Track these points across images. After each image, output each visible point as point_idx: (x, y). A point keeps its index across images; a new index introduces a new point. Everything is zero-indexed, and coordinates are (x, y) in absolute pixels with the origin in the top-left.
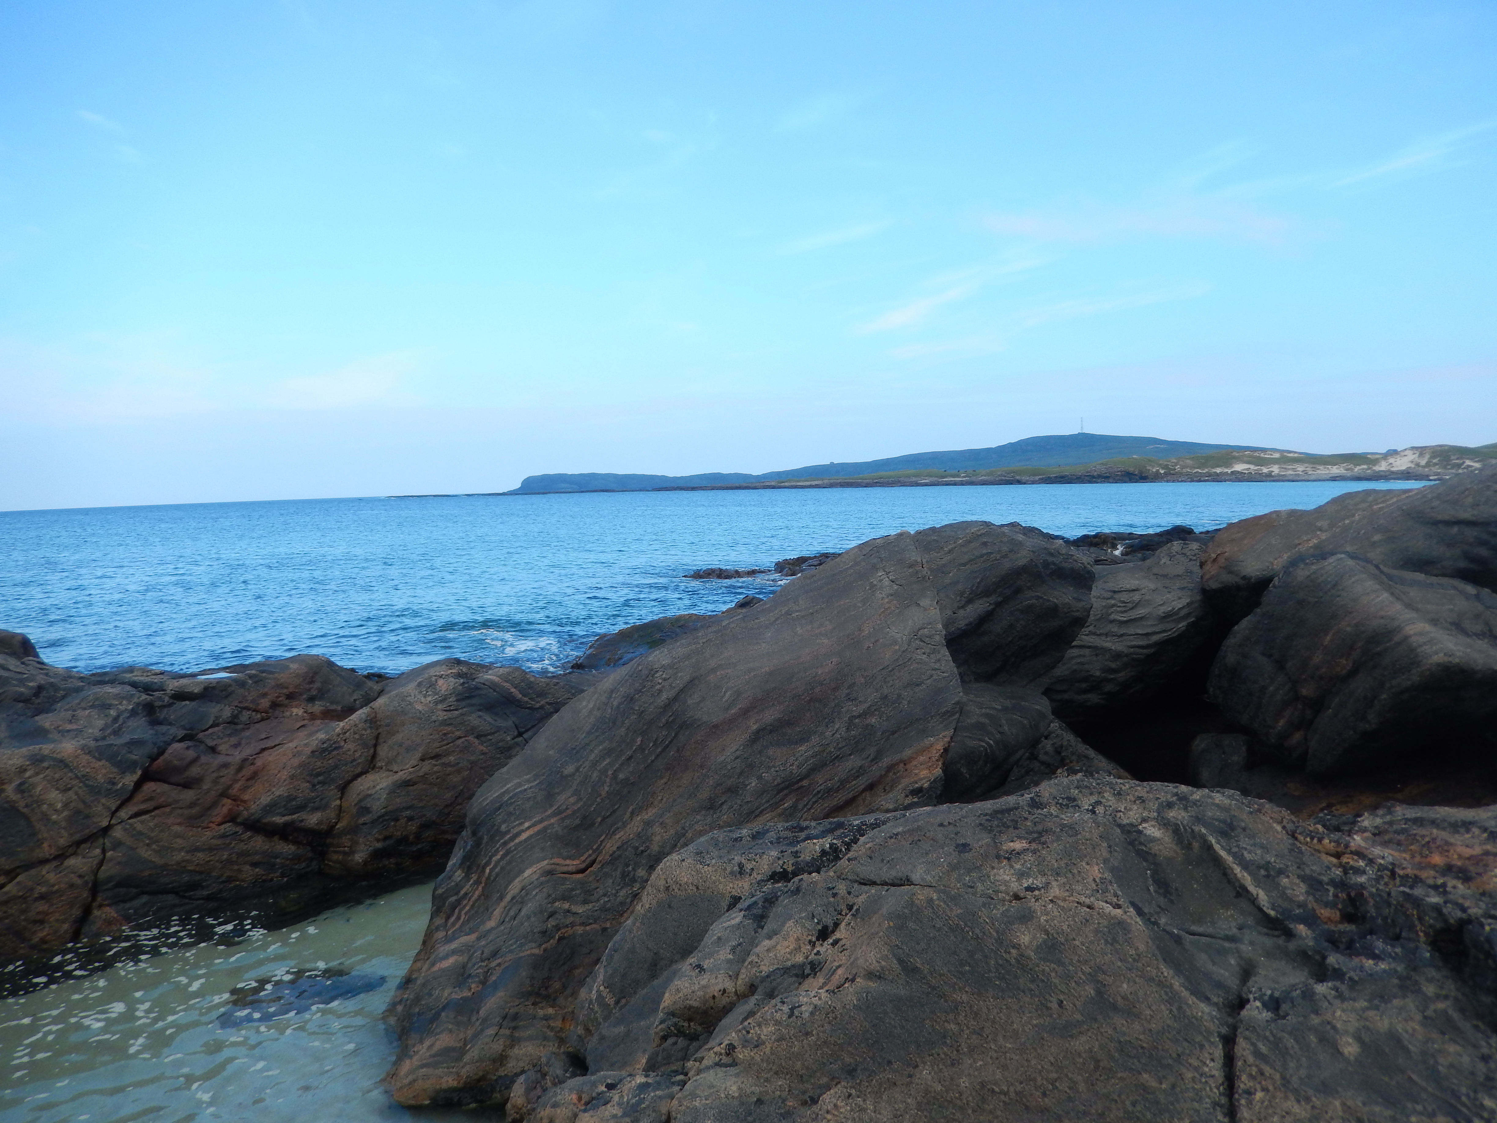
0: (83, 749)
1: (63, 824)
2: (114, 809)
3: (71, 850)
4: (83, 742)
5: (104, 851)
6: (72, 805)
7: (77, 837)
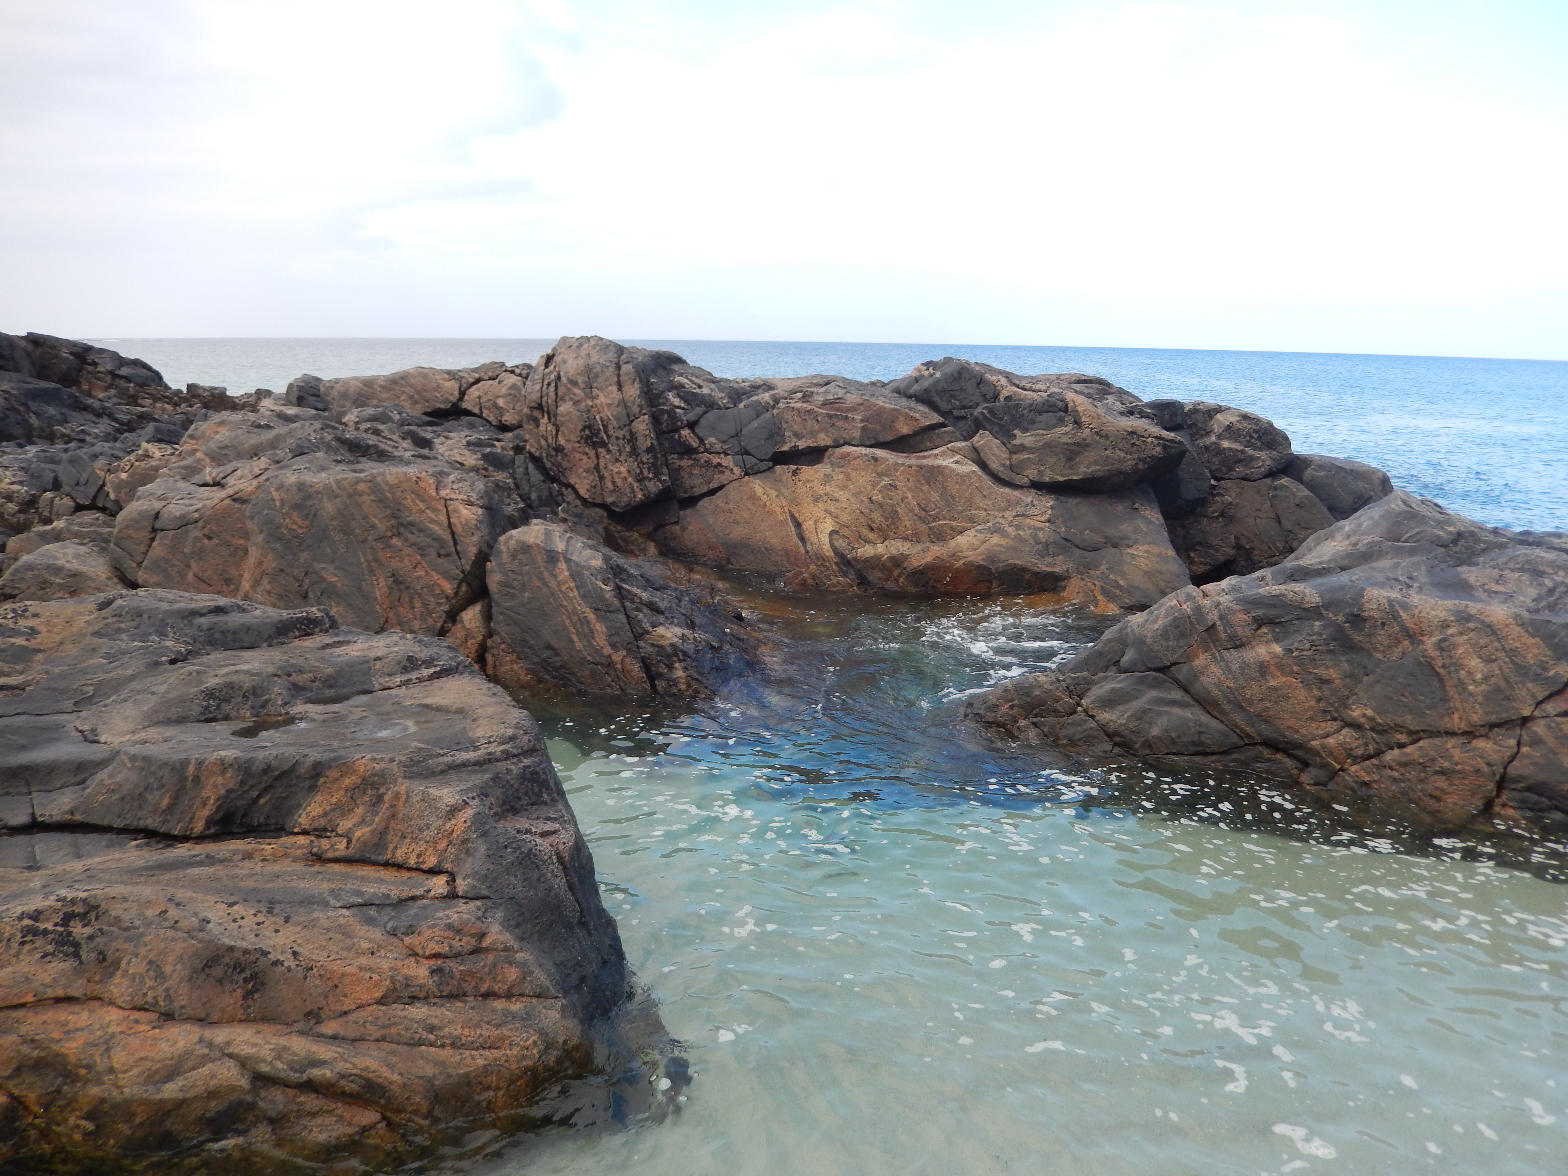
0: (1515, 619)
1: (1480, 699)
2: (1540, 698)
3: (1482, 731)
4: (1514, 610)
5: (1519, 744)
6: (1493, 680)
7: (1493, 718)
